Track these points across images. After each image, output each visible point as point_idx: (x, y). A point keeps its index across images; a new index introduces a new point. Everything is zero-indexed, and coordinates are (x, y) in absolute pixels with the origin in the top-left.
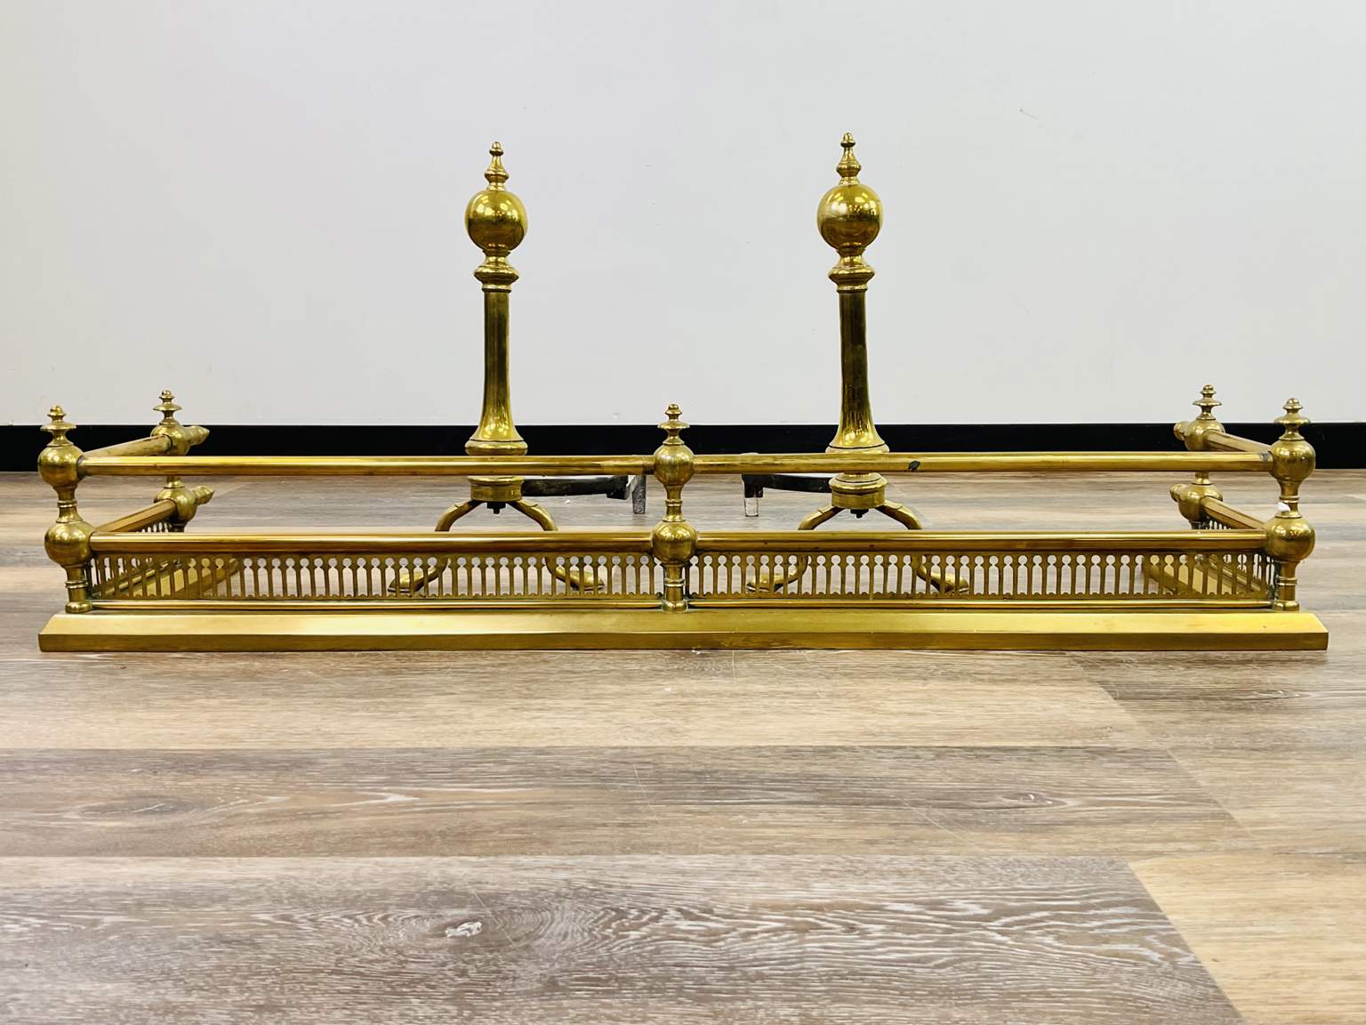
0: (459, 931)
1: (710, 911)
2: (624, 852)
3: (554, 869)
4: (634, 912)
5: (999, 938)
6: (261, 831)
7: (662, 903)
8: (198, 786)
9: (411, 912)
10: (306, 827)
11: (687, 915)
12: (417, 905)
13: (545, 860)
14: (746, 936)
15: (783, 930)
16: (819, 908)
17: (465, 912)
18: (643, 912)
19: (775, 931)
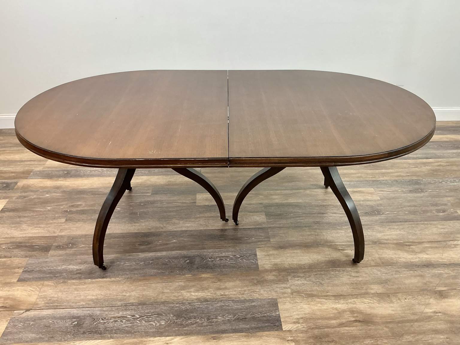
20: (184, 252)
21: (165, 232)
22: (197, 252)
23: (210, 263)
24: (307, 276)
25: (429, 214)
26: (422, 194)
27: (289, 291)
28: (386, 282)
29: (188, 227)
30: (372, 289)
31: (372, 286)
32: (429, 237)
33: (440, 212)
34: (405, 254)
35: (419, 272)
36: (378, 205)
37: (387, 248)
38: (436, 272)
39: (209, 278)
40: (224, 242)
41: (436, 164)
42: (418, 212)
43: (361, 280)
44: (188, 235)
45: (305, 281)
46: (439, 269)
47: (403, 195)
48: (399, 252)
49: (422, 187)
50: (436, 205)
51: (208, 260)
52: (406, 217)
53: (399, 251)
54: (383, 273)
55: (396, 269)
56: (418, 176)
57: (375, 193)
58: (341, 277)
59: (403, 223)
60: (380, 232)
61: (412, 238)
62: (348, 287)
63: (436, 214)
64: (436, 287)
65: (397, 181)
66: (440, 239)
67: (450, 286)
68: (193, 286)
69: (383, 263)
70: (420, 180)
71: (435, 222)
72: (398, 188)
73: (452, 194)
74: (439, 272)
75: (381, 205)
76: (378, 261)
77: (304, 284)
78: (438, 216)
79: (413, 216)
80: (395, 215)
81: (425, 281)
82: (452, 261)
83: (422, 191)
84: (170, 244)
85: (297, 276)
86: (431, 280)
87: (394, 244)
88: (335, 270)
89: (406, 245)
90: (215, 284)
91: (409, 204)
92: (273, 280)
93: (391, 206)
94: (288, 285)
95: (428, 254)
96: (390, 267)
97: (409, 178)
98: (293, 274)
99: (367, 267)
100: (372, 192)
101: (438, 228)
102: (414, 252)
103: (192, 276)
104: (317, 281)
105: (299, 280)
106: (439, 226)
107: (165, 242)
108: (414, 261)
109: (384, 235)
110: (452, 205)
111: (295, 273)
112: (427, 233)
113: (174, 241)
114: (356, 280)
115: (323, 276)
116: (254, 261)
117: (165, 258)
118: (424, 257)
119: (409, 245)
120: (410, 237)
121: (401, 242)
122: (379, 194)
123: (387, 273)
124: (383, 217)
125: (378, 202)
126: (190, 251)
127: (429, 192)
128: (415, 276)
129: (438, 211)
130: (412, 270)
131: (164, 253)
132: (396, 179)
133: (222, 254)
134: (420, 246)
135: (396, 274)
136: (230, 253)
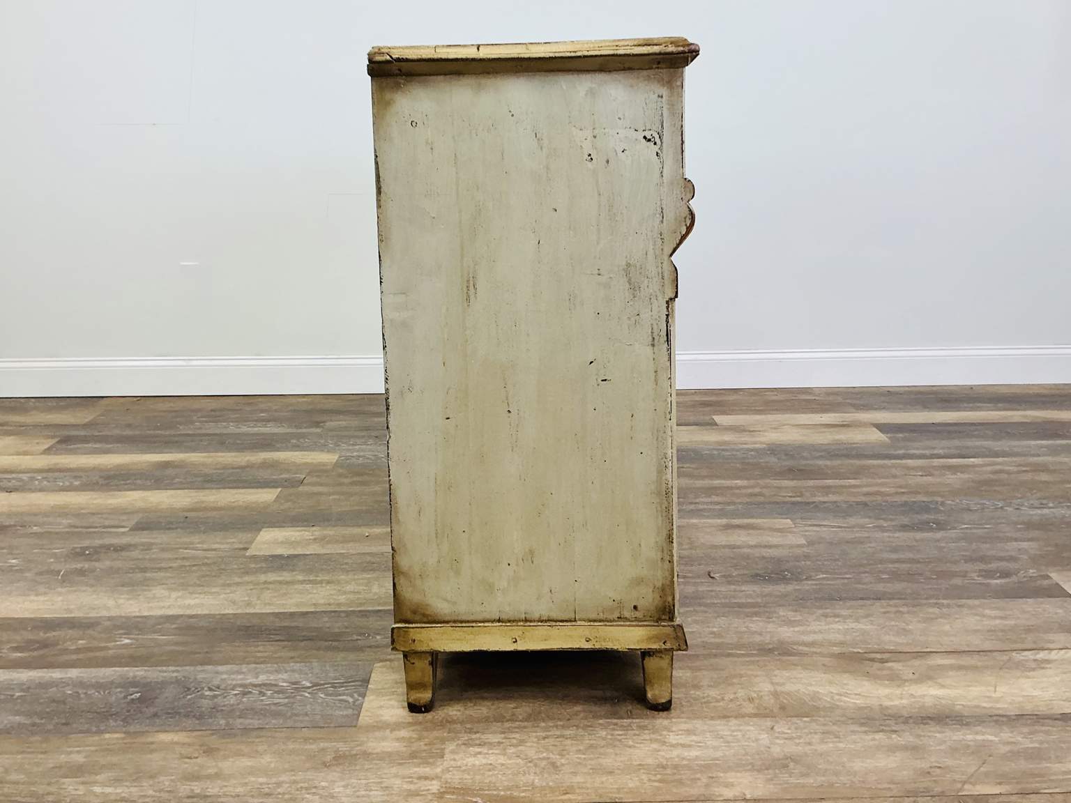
0: (133, 697)
1: (218, 688)
2: (201, 665)
3: (173, 672)
4: (193, 689)
5: (307, 695)
6: (74, 657)
7: (204, 685)
8: (54, 636)
9: (119, 690)
10: (91, 654)
11: (210, 689)
12: (122, 688)
13: (171, 668)
14: (225, 697)
15: (238, 694)
16: (255, 686)
17: (136, 690)
18: (196, 689)
19: (236, 694)
20: (139, 672)
21: (110, 619)
22: (178, 671)
23: (205, 703)
24: (515, 741)
25: (958, 581)
26: (939, 535)
27: (435, 786)
28: (784, 763)
29: (189, 606)
30: (728, 785)
31: (731, 777)
32: (952, 638)
33: (993, 578)
34: (866, 683)
35: (907, 738)
36: (797, 559)
37: (805, 667)
38: (970, 737)
39: (176, 743)
40: (279, 645)
41: (989, 468)
42: (921, 574)
43: (697, 758)
44: (176, 628)
45: (502, 757)
46: (979, 728)
47: (879, 535)
48: (846, 678)
49: (941, 517)
50: (982, 559)
51: (203, 694)
52: (880, 587)
53: (846, 675)
54: (777, 738)
55: (824, 725)
56: (933, 494)
57: (795, 530)
58: (630, 747)
59: (869, 602)
60: (790, 623)
61: (891, 640)
62: (644, 777)
63: (981, 580)
64: (964, 783)
65: (865, 504)
66: (987, 646)
67: (1017, 783)
68: (111, 766)
69: (783, 708)
70: (937, 503)
71: (977, 602)
72: (867, 520)
73: (1036, 533)
74: (979, 737)
75: (807, 557)
76: (769, 701)
77: (491, 767)
78: (988, 585)
79: (904, 585)
80: (846, 581)
81: (923, 765)
82: (1029, 708)
83: (941, 526)
84: (109, 648)
85: (478, 742)
86: (949, 762)
87: (833, 655)
88: (616, 724)
89: (872, 660)
90: (186, 763)
91: (894, 556)
92: (390, 754)
93: (836, 560)
94: (439, 770)
95: (943, 686)
96: (805, 719)
97: (905, 498)
98: (466, 737)
99: (725, 717)
100: (787, 526)
101: (984, 616)
102: (894, 678)
103: (123, 739)
104: (541, 756)
105: (480, 753)
106: (987, 612)
107: (95, 644)
108: (892, 704)
109: (803, 633)
110: (1035, 560)
111: (476, 733)
112: (947, 628)
113: (127, 641)
114: (678, 756)
115: (569, 742)
116: (352, 696)
117: (68, 685)
118: (931, 694)
119: (883, 661)
120: (887, 638)
121: (855, 650)
122: (806, 531)
123: (791, 739)
124: (807, 586)
125: (798, 551)
126: (159, 668)
127: (962, 529)
128: (892, 749)
129: (989, 574)
130: (882, 731)
131: (73, 673)
132: (863, 499)
133: (257, 678)
134: (917, 663)
135: (822, 741)
136: (285, 676)
